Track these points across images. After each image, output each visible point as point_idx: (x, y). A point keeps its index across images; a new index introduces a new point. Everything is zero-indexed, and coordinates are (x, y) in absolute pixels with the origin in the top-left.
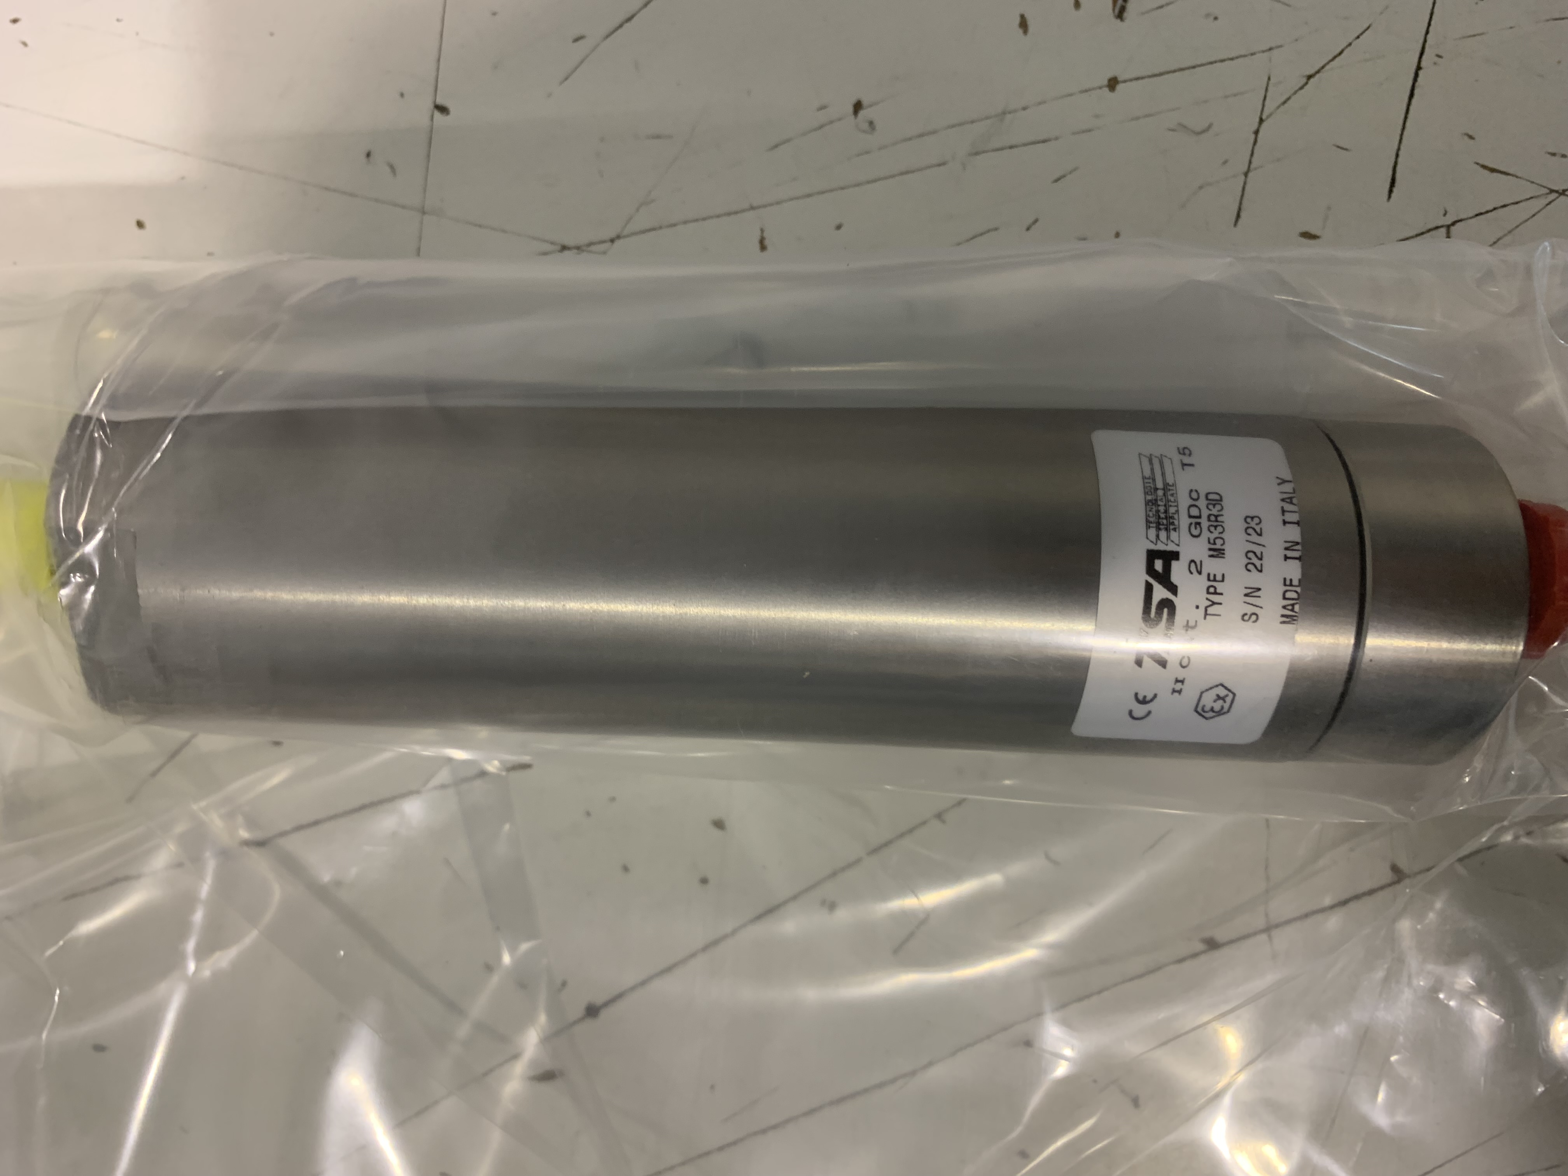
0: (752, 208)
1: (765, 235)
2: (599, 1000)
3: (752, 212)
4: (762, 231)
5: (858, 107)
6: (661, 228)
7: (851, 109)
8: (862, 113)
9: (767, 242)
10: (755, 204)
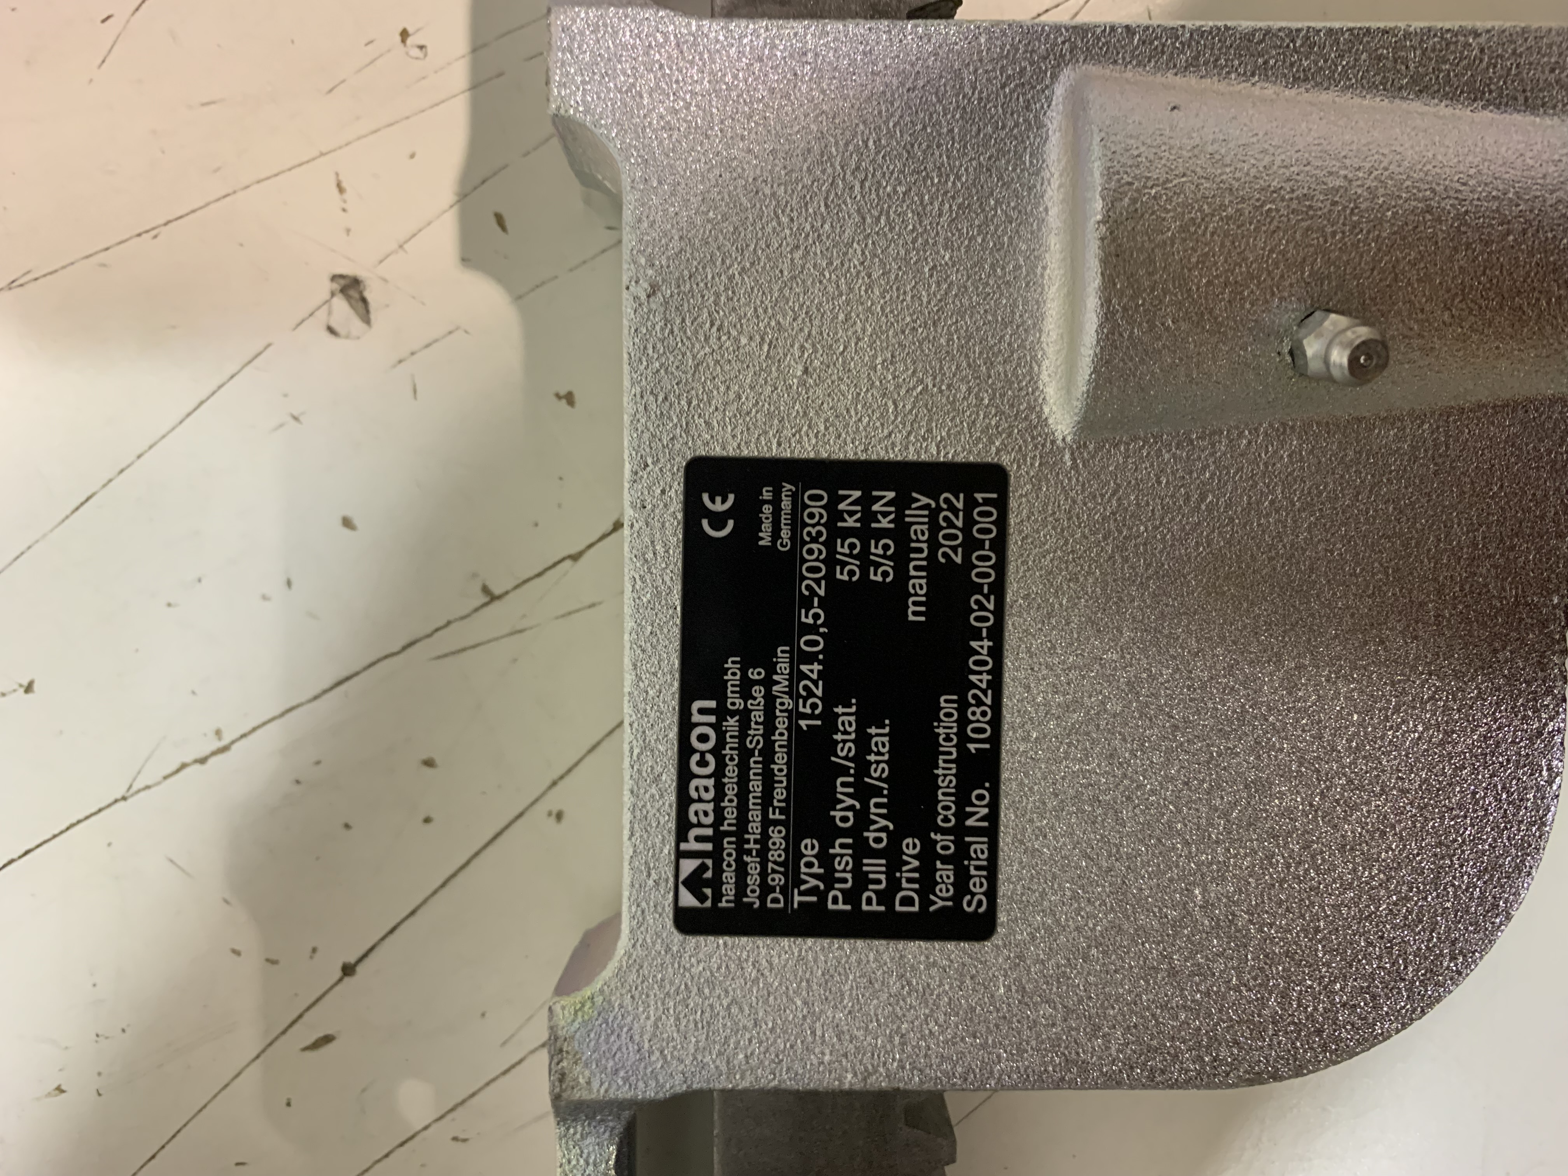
0: (322, 154)
1: (341, 178)
2: (352, 960)
3: (322, 159)
4: (337, 174)
5: (404, 35)
6: (235, 192)
7: (398, 38)
8: (409, 41)
9: (344, 185)
10: (324, 151)
